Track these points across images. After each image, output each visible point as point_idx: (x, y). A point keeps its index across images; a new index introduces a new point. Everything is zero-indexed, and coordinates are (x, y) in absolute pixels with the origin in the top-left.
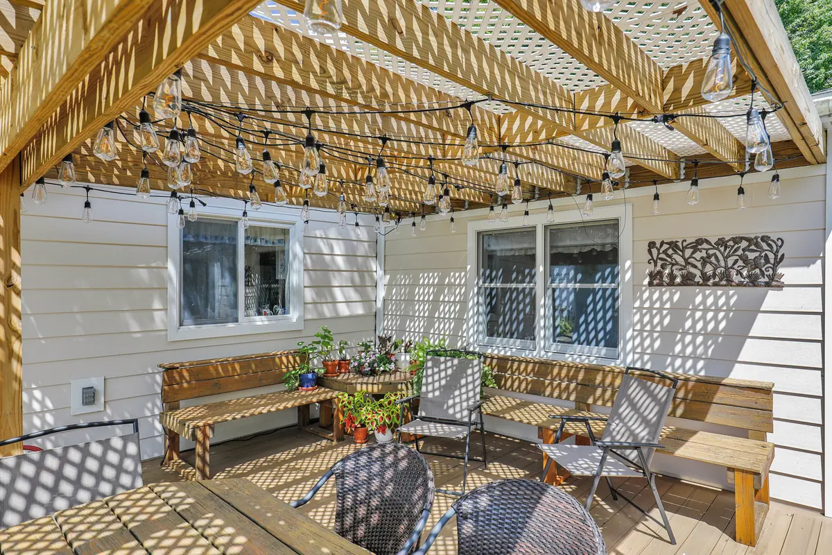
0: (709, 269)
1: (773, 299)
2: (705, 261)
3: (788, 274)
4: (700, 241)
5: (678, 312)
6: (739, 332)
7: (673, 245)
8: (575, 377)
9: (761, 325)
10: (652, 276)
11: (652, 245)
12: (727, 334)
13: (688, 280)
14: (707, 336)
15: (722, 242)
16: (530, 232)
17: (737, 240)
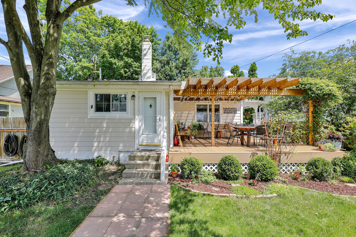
0: (230, 112)
1: (236, 115)
2: (230, 110)
3: (238, 112)
4: (229, 108)
5: (227, 117)
6: (233, 119)
7: (226, 108)
8: (216, 126)
9: (235, 118)
10: (224, 112)
11: (224, 108)
12: (232, 119)
13: (228, 113)
14: (230, 119)
15: (231, 108)
16: (206, 105)
17: (233, 108)
